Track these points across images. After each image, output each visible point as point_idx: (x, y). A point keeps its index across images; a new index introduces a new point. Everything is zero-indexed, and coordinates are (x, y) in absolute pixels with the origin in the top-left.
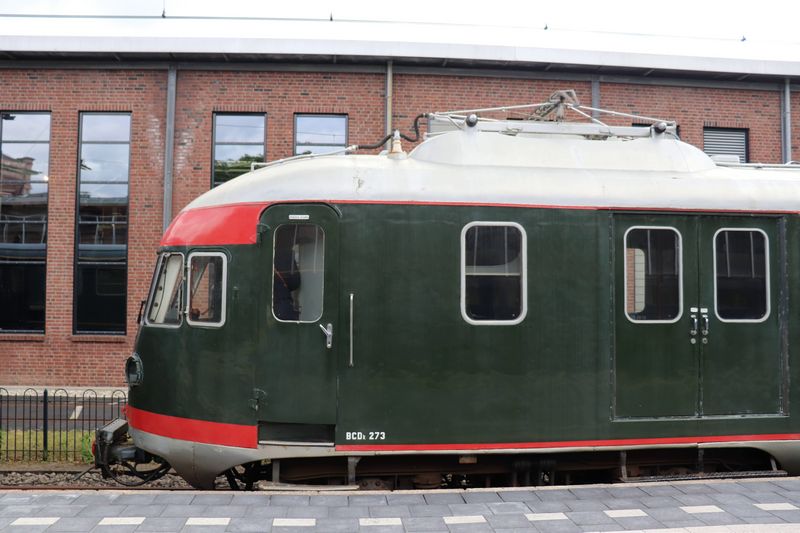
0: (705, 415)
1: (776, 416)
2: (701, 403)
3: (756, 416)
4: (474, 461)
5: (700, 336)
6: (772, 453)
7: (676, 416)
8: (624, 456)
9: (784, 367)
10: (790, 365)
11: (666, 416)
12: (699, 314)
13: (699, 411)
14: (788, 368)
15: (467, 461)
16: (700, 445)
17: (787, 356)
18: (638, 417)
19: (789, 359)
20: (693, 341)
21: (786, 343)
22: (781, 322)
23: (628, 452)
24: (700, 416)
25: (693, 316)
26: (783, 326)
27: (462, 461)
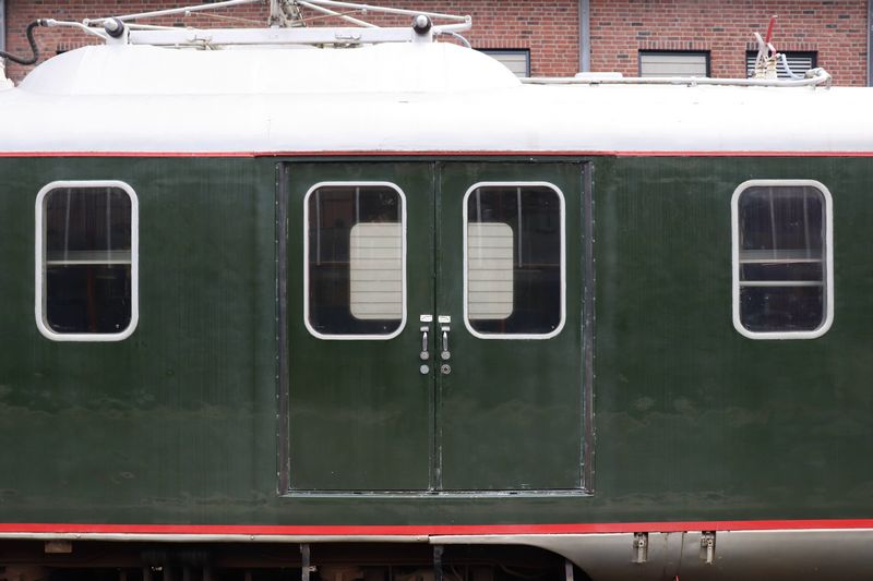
0: (444, 490)
1: (573, 494)
2: (439, 471)
3: (536, 494)
4: (69, 550)
5: (435, 360)
6: (565, 555)
7: (392, 490)
8: (306, 552)
9: (588, 414)
10: (595, 411)
11: (375, 491)
12: (435, 325)
13: (435, 484)
14: (592, 415)
15: (58, 549)
16: (433, 539)
17: (592, 395)
18: (327, 490)
19: (595, 400)
20: (425, 369)
21: (591, 375)
22: (584, 338)
23: (314, 546)
24: (436, 492)
25: (422, 329)
26: (587, 345)
27: (47, 550)
